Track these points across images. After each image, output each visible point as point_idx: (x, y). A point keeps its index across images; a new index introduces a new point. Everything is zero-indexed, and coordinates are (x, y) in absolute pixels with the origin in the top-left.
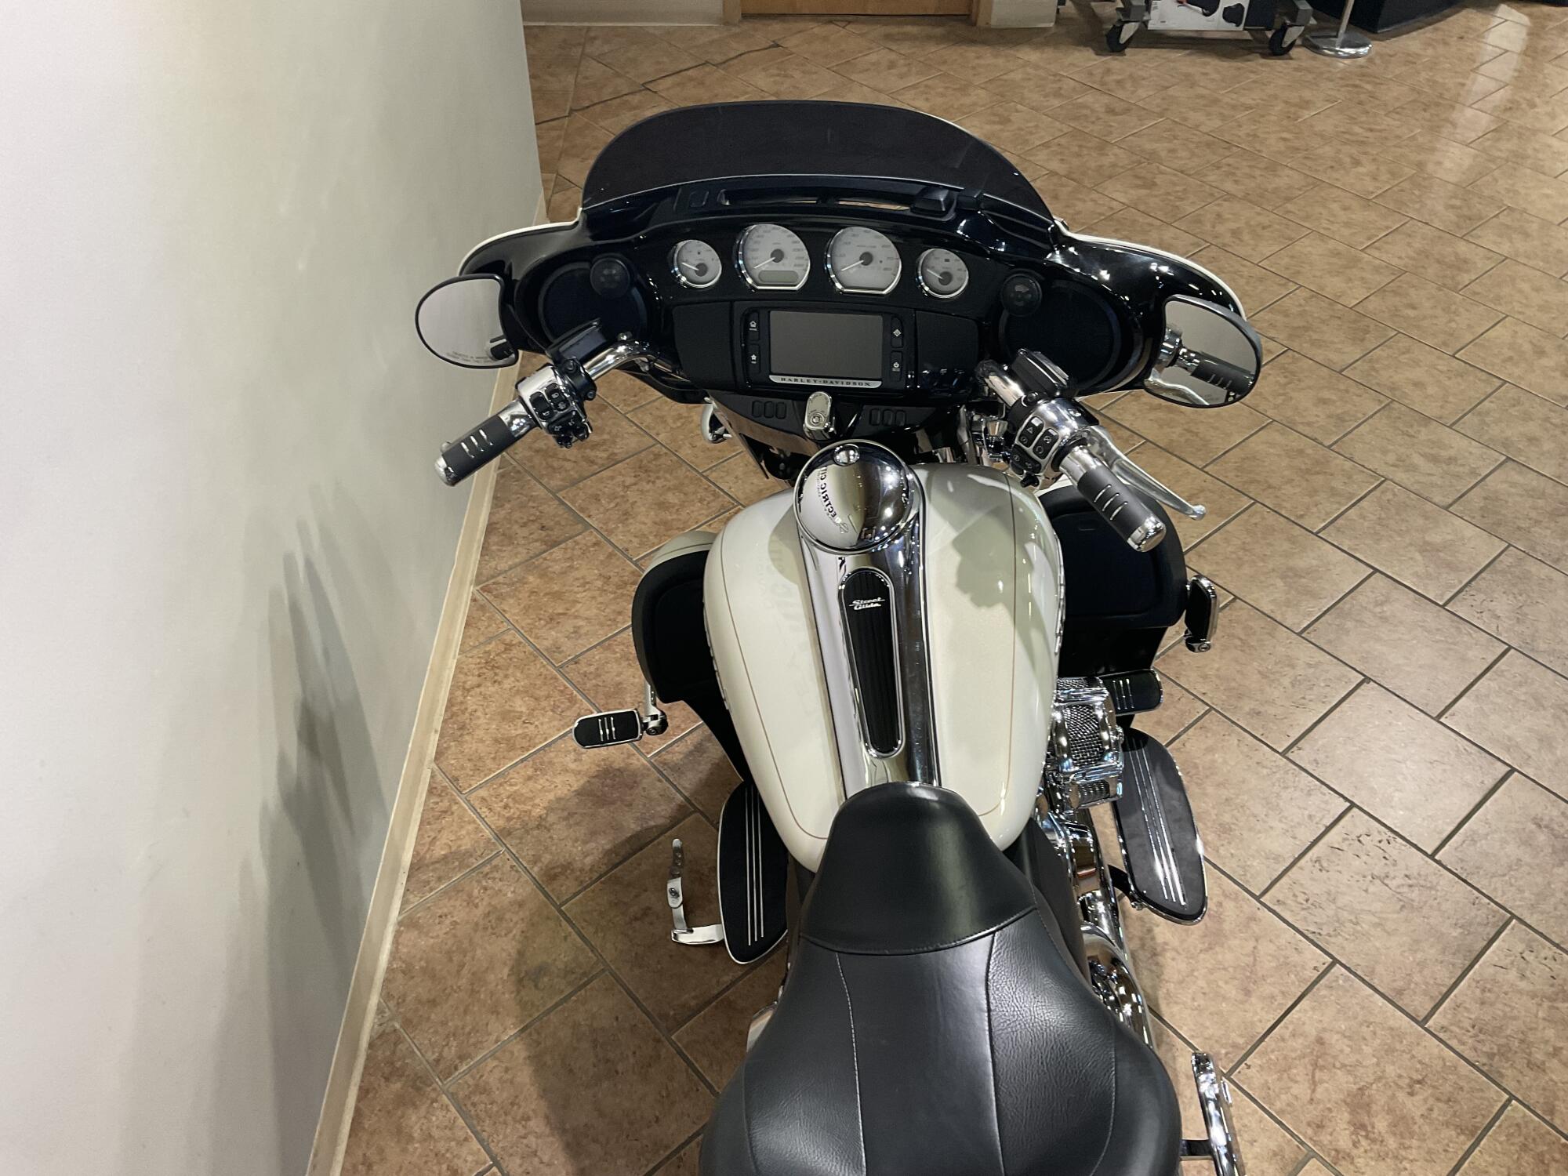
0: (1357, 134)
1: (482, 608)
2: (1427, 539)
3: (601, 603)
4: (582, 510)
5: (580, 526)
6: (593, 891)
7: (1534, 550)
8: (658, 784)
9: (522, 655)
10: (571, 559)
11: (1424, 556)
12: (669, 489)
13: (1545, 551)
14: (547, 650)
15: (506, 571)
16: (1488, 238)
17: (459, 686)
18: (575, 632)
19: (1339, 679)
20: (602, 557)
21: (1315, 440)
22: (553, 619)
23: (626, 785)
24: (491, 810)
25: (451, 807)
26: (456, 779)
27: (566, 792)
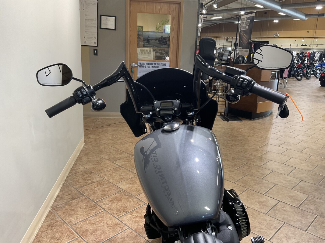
5: (82, 195)
9: (61, 223)
15: (60, 205)
18: (76, 218)
22: (71, 215)
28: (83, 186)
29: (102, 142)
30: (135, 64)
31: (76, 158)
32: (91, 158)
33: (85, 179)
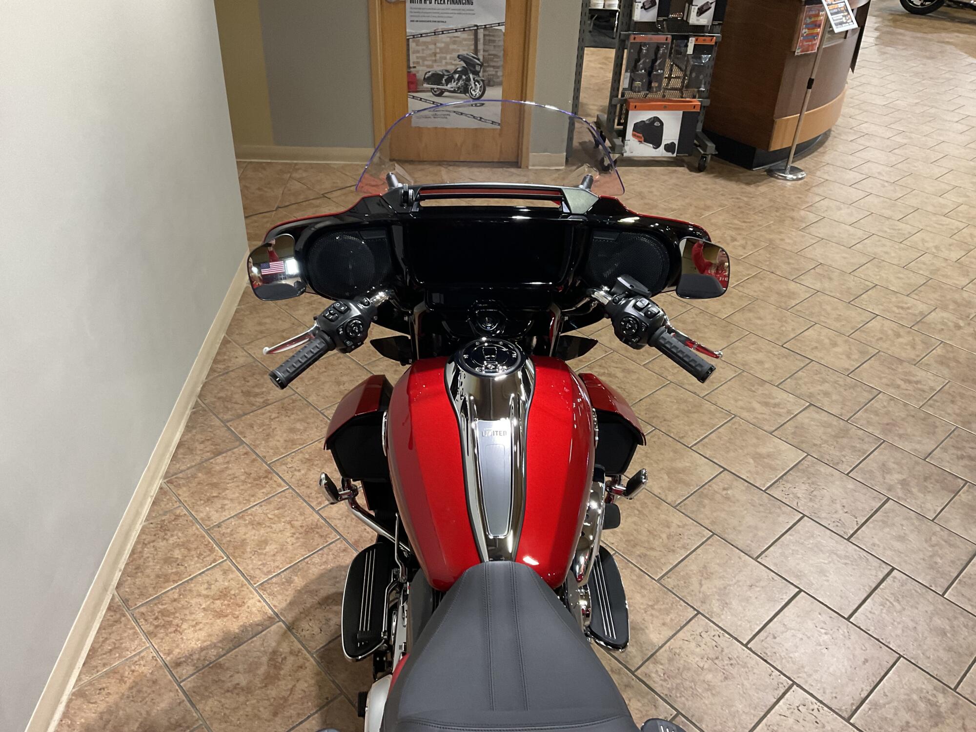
0: (736, 224)
1: (165, 493)
2: (758, 450)
3: (242, 490)
4: (241, 433)
5: (237, 443)
6: (203, 673)
7: (822, 457)
8: (258, 604)
9: (185, 522)
10: (228, 462)
11: (755, 461)
12: (299, 420)
13: (828, 457)
14: (202, 519)
15: (185, 471)
16: (808, 280)
17: (141, 542)
18: (222, 508)
19: (697, 535)
20: (247, 462)
21: (695, 393)
23: (237, 604)
24: (146, 620)
25: (120, 618)
26: (127, 600)
27: (197, 609)
28: (242, 413)
31: (228, 321)
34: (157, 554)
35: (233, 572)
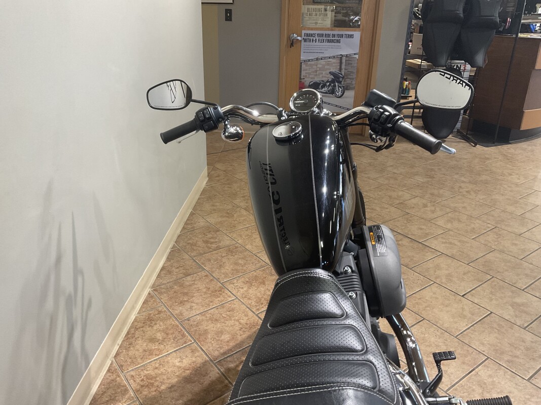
3: (204, 298)
8: (217, 375)
9: (165, 316)
10: (194, 281)
12: (240, 258)
14: (176, 314)
15: (165, 284)
17: (134, 327)
18: (190, 308)
21: (514, 257)
22: (182, 303)
23: (202, 374)
24: (135, 381)
25: (116, 378)
26: (122, 366)
27: (172, 376)
28: (203, 252)
29: (236, 176)
30: (297, 36)
31: (194, 203)
32: (217, 204)
33: (206, 242)
34: (144, 336)
35: (198, 351)
